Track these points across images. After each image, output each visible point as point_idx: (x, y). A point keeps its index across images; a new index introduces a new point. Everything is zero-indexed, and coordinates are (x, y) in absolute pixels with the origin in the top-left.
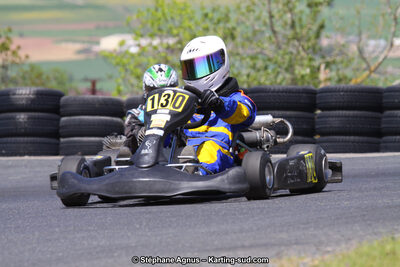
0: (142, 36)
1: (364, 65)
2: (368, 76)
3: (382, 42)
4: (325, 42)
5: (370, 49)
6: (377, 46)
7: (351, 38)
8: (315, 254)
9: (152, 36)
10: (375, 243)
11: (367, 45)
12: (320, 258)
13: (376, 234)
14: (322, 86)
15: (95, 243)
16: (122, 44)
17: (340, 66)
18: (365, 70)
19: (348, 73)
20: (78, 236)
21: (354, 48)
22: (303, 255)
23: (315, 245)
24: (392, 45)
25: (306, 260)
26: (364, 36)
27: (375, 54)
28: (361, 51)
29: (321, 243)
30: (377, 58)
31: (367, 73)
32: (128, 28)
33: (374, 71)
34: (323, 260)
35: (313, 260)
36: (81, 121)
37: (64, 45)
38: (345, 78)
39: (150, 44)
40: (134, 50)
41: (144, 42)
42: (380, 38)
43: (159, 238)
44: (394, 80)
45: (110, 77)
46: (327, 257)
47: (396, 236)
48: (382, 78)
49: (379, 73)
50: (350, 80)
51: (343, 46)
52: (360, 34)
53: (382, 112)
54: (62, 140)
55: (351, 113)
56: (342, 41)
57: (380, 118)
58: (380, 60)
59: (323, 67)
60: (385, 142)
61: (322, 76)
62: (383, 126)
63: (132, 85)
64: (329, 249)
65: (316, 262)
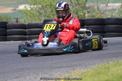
0: (31, 5)
1: (99, 12)
2: (100, 15)
3: (104, 5)
4: (87, 5)
5: (101, 7)
6: (103, 6)
7: (95, 4)
8: (85, 68)
9: (34, 4)
10: (103, 65)
11: (100, 6)
12: (86, 70)
13: (103, 62)
14: (86, 18)
15: (18, 67)
16: (25, 7)
17: (92, 12)
18: (99, 13)
19: (94, 14)
20: (13, 65)
21: (96, 7)
22: (81, 69)
23: (85, 66)
24: (107, 5)
25: (82, 70)
26: (99, 3)
27: (102, 8)
28: (98, 8)
29: (86, 65)
30: (103, 9)
31: (100, 14)
32: (27, 3)
33: (102, 14)
34: (87, 70)
35: (84, 70)
36: (13, 31)
37: (8, 8)
38: (94, 16)
39: (34, 7)
40: (29, 9)
41: (32, 7)
42: (104, 3)
43: (37, 65)
44: (108, 16)
45: (22, 17)
46: (88, 69)
47: (109, 62)
48: (105, 15)
49: (104, 14)
50: (95, 16)
51: (93, 6)
52: (97, 2)
53: (105, 26)
54: (8, 36)
55: (95, 26)
56: (92, 5)
57: (104, 27)
58: (104, 10)
59: (87, 13)
60: (106, 35)
61: (86, 15)
62: (105, 30)
63: (29, 20)
64: (89, 67)
65: (85, 71)
